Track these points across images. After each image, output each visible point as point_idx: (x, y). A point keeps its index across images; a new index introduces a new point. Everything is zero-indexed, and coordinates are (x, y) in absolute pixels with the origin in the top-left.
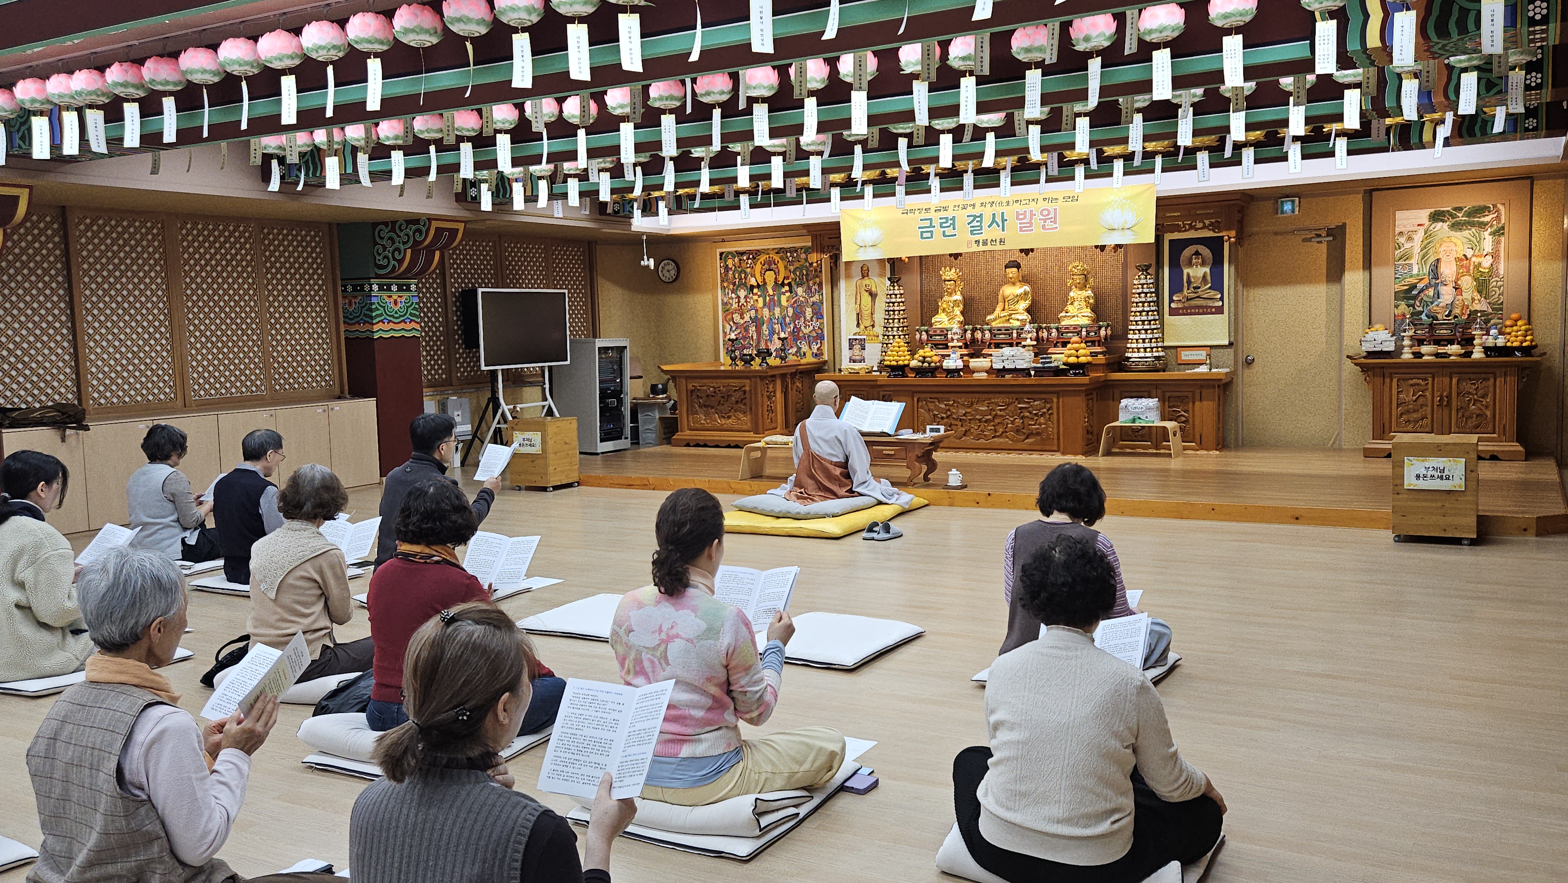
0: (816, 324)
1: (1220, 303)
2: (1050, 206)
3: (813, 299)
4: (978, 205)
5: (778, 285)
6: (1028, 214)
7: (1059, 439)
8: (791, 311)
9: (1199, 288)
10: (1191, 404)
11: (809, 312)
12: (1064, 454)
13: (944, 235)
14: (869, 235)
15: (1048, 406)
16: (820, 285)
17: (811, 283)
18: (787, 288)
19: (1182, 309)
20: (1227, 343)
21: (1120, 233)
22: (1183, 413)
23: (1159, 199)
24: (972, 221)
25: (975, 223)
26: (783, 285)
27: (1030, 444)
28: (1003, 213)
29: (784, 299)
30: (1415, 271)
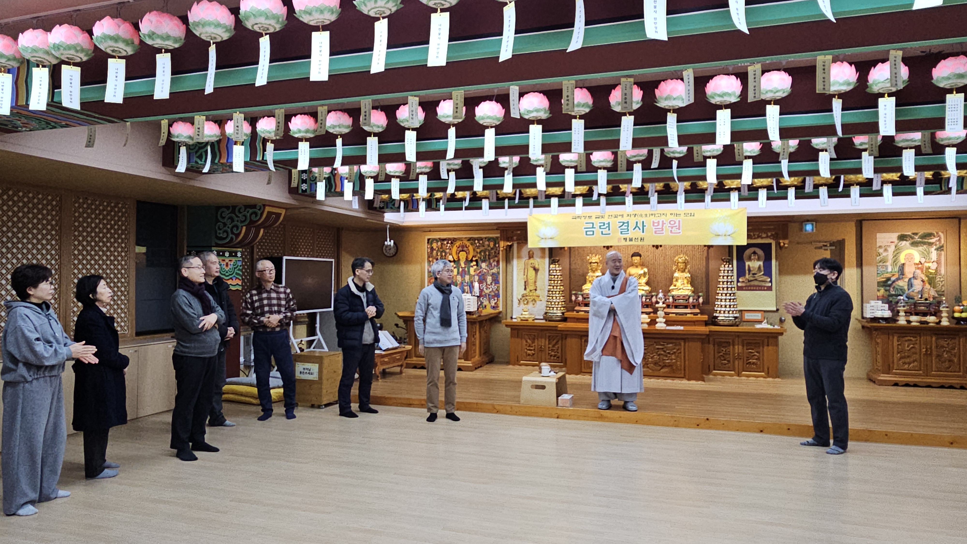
0: (494, 287)
1: (770, 284)
2: (677, 219)
3: (493, 271)
4: (625, 216)
5: (468, 261)
6: (661, 223)
7: (685, 370)
8: (477, 278)
9: (756, 274)
10: (761, 348)
11: (489, 279)
12: (689, 379)
13: (602, 233)
14: (548, 232)
15: (677, 348)
16: (498, 262)
17: (492, 261)
18: (474, 263)
19: (745, 286)
20: (774, 309)
21: (724, 237)
22: (755, 354)
23: (749, 218)
25: (623, 227)
26: (472, 261)
27: (664, 373)
28: (643, 222)
29: (472, 270)
30: (890, 270)
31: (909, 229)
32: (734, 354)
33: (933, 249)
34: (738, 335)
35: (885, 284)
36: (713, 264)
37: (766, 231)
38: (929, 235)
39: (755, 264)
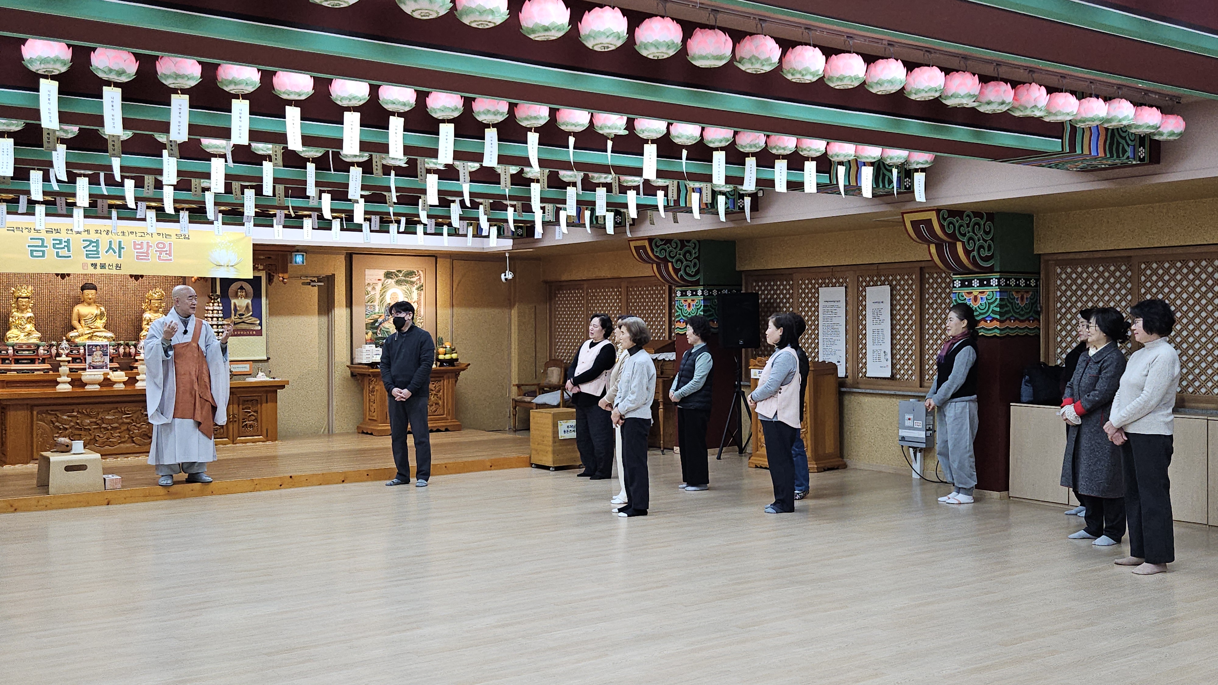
1: (260, 328)
2: (167, 241)
6: (145, 246)
9: (243, 315)
10: (259, 406)
21: (226, 269)
22: (252, 413)
24: (88, 246)
25: (90, 248)
28: (120, 242)
30: (377, 310)
31: (392, 265)
33: (414, 288)
35: (373, 326)
37: (262, 261)
38: (411, 274)
39: (242, 302)
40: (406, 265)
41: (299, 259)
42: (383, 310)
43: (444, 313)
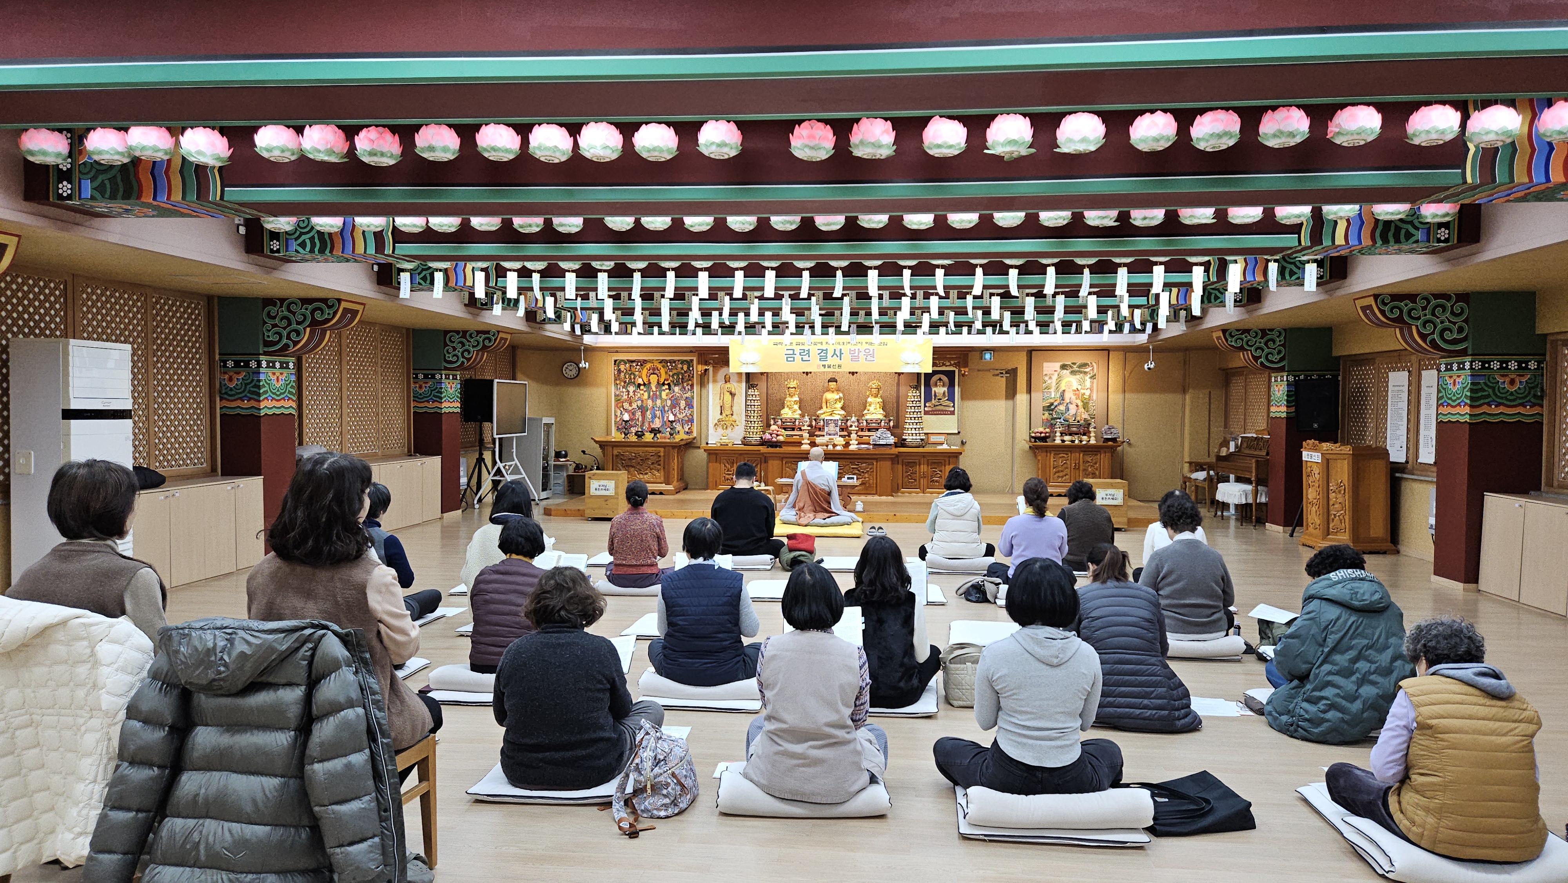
1: (953, 409)
3: (687, 395)
4: (824, 343)
5: (660, 385)
7: (877, 487)
8: (669, 403)
9: (942, 399)
11: (683, 404)
13: (802, 360)
14: (751, 358)
15: (870, 466)
16: (692, 386)
17: (685, 384)
18: (666, 387)
19: (931, 411)
20: (956, 432)
21: (911, 366)
24: (821, 353)
28: (841, 350)
29: (664, 394)
30: (1053, 396)
31: (1069, 359)
32: (920, 472)
33: (1087, 378)
34: (924, 455)
35: (1049, 408)
36: (903, 389)
37: (950, 359)
38: (1085, 365)
39: (940, 390)
40: (1080, 358)
41: (988, 356)
42: (1058, 396)
43: (1116, 399)
